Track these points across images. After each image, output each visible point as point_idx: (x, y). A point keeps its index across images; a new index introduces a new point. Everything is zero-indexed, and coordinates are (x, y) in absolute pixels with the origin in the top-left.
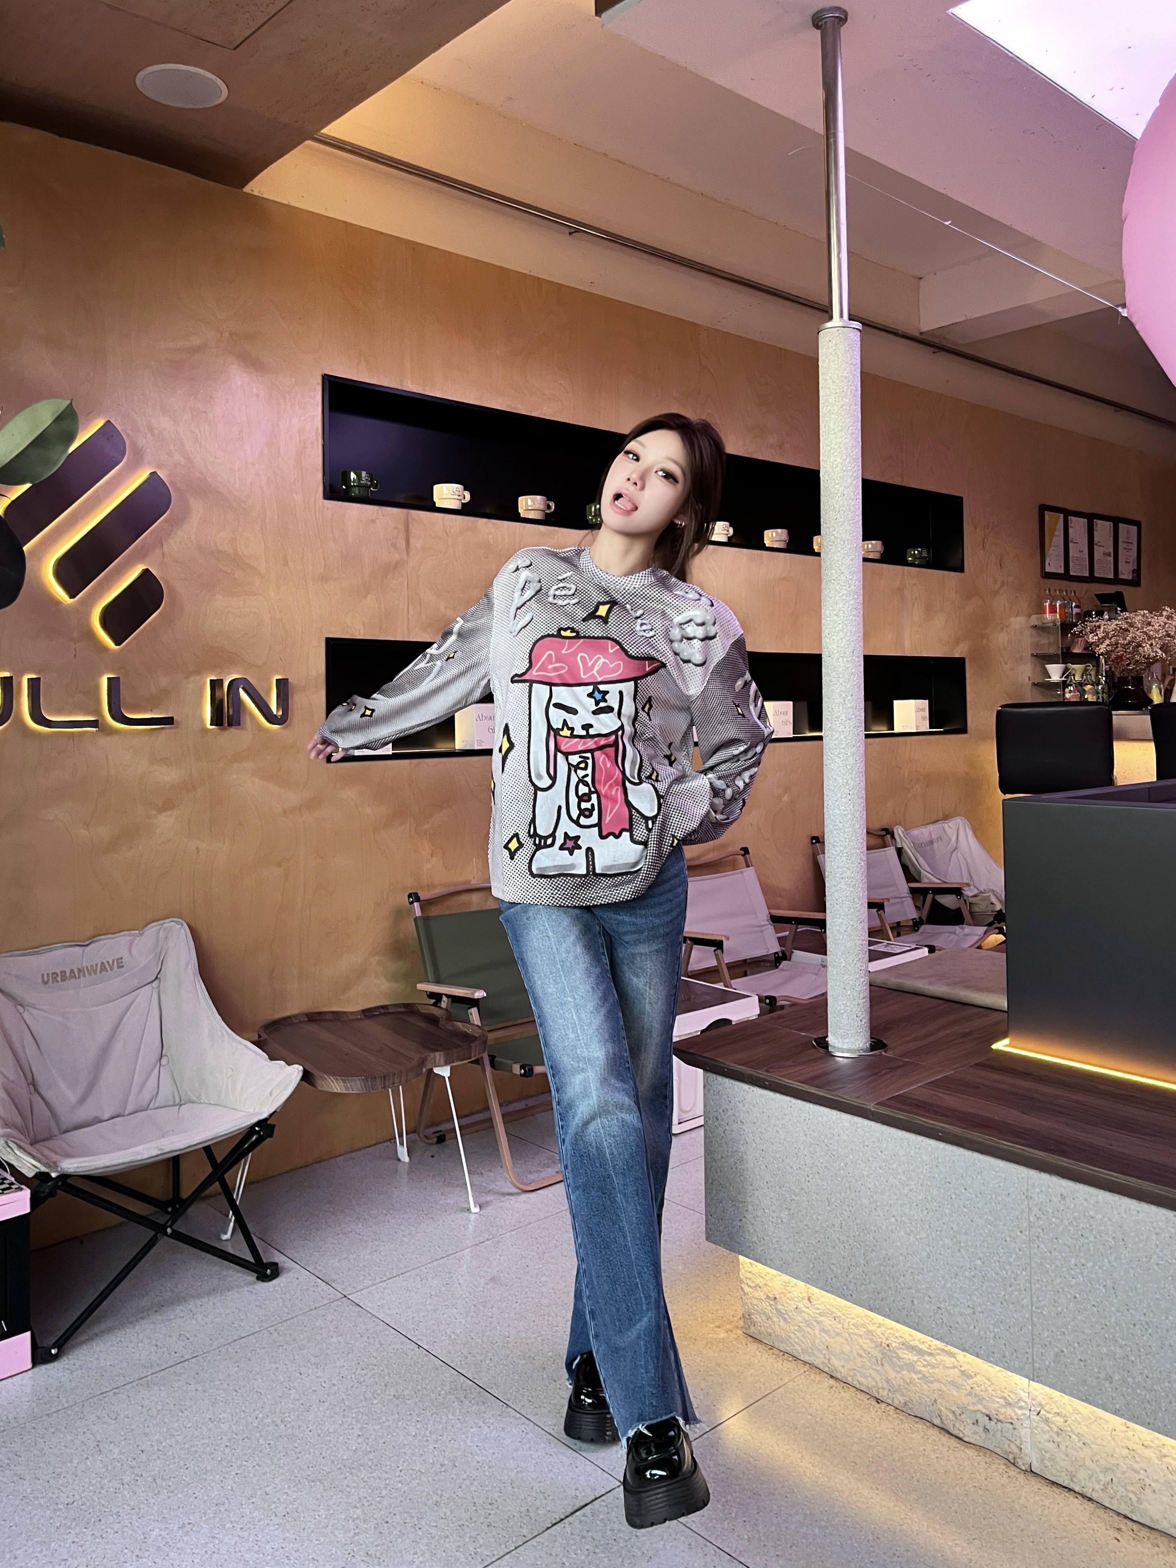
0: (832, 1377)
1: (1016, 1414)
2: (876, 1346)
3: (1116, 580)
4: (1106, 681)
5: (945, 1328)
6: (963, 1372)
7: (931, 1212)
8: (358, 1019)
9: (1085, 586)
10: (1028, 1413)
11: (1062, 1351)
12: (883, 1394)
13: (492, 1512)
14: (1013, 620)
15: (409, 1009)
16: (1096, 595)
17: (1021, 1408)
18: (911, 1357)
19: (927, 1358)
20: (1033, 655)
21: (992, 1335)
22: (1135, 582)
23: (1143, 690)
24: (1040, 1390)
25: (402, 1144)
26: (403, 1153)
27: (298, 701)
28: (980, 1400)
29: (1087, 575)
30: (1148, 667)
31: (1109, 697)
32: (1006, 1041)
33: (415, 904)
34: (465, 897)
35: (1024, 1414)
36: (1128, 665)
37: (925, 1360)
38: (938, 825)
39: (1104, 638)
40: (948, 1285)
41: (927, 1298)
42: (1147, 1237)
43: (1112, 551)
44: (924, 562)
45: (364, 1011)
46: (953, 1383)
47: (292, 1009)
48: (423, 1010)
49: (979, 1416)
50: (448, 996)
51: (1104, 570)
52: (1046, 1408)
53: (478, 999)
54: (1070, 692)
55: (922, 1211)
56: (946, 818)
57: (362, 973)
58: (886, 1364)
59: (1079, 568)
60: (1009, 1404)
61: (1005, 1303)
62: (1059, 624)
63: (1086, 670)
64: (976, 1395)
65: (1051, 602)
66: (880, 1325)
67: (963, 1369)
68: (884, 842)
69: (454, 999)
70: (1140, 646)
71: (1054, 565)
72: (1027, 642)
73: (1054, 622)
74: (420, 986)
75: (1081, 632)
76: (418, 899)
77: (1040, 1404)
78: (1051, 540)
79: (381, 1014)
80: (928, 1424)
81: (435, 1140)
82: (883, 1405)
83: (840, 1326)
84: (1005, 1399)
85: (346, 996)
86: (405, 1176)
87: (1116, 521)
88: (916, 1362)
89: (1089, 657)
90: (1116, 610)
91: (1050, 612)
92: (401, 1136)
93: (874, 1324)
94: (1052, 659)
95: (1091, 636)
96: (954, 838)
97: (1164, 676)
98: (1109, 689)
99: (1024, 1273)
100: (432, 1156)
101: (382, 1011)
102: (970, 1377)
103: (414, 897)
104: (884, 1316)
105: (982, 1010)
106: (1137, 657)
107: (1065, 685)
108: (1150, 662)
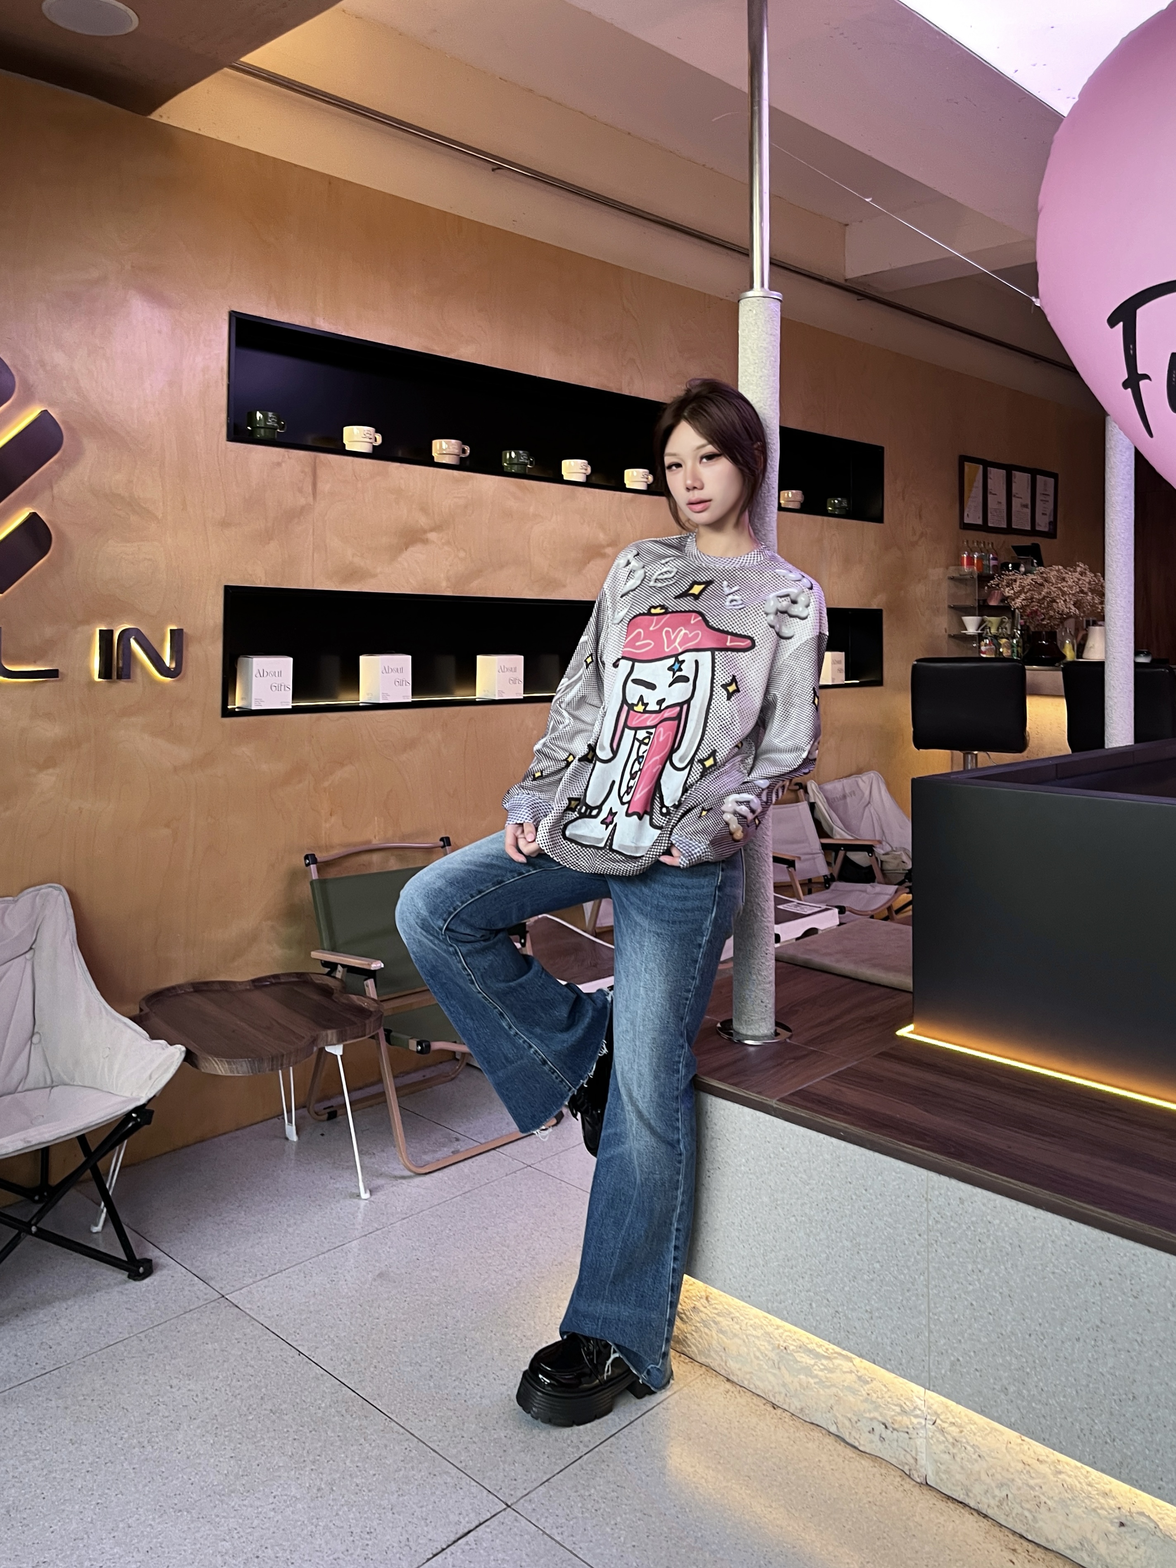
0: (728, 1380)
1: (912, 1423)
2: (773, 1349)
3: (1033, 532)
4: (1021, 635)
5: (842, 1333)
6: (859, 1378)
7: (831, 1213)
8: (247, 990)
9: (1002, 537)
10: (923, 1421)
11: (958, 1360)
12: (778, 1400)
13: (370, 1543)
14: (930, 571)
15: (302, 979)
16: (1014, 547)
17: (916, 1416)
18: (809, 1361)
19: (824, 1362)
20: (950, 607)
21: (888, 1342)
22: (1051, 534)
23: (1056, 645)
24: (936, 1400)
25: (290, 1121)
26: (291, 1131)
27: (192, 652)
28: (877, 1407)
29: (1005, 526)
30: (1062, 623)
31: (1024, 651)
32: (911, 1027)
33: (312, 866)
34: (365, 858)
35: (919, 1423)
36: (1043, 620)
37: (822, 1364)
38: (851, 780)
39: (1020, 592)
40: (847, 1289)
41: (825, 1301)
42: (1044, 1245)
43: (1029, 503)
44: (843, 512)
45: (253, 981)
46: (850, 1389)
47: (177, 978)
48: (318, 980)
49: (875, 1425)
50: (343, 966)
51: (1021, 521)
52: (942, 1417)
53: (375, 971)
54: (986, 645)
55: (823, 1211)
56: (859, 772)
57: (253, 938)
58: (783, 1368)
59: (997, 520)
60: (904, 1412)
61: (902, 1308)
62: (976, 576)
63: (1002, 622)
64: (873, 1402)
65: (969, 554)
66: (778, 1327)
67: (859, 1374)
68: (797, 796)
69: (350, 969)
70: (1054, 601)
71: (973, 516)
72: (944, 593)
73: (971, 573)
74: (315, 954)
75: (998, 585)
76: (315, 861)
77: (936, 1413)
78: (970, 491)
79: (272, 984)
80: (824, 1432)
81: (326, 1116)
82: (779, 1411)
83: (737, 1327)
84: (901, 1406)
85: (236, 964)
86: (293, 1157)
87: (1034, 473)
88: (813, 1366)
89: (1004, 609)
90: (1033, 562)
91: (968, 564)
92: (289, 1111)
93: (772, 1325)
94: (969, 612)
95: (1007, 589)
96: (867, 793)
97: (1077, 630)
98: (1024, 643)
99: (922, 1277)
100: (322, 1135)
101: (273, 981)
102: (867, 1383)
103: (311, 858)
104: (782, 1319)
105: (888, 990)
106: (1052, 613)
107: (980, 637)
108: (1064, 618)
